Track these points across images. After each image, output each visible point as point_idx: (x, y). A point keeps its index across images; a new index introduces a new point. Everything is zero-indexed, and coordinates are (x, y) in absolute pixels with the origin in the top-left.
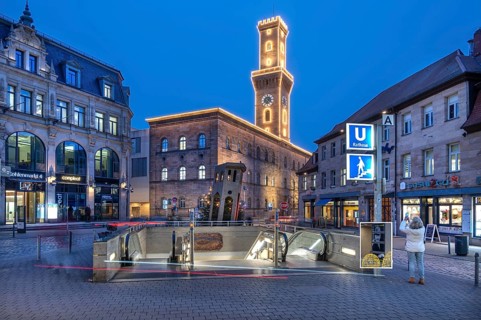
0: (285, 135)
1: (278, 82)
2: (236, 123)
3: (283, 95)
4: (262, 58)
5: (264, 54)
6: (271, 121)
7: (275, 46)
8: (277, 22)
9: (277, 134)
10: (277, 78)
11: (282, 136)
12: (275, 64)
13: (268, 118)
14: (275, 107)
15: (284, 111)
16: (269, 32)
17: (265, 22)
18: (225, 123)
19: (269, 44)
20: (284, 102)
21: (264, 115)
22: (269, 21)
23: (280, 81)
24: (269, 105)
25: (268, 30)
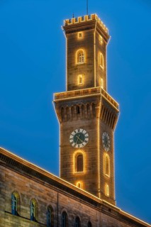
0: (108, 194)
1: (95, 110)
2: (28, 172)
3: (103, 131)
4: (69, 74)
5: (72, 69)
6: (85, 171)
7: (91, 57)
8: (93, 22)
9: (95, 193)
10: (94, 106)
11: (103, 196)
12: (91, 83)
13: (79, 167)
14: (91, 149)
15: (106, 155)
16: (80, 35)
17: (73, 21)
18: (10, 173)
19: (80, 54)
20: (106, 143)
21: (74, 161)
22: (80, 20)
23: (98, 109)
24: (81, 146)
25: (79, 33)
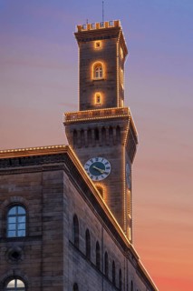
3: (127, 162)
4: (83, 91)
5: (86, 85)
7: (112, 72)
8: (117, 30)
10: (119, 129)
12: (111, 103)
14: (113, 181)
15: (128, 193)
17: (88, 27)
20: (128, 176)
22: (97, 26)
23: (124, 134)
24: (100, 178)
25: (96, 42)
